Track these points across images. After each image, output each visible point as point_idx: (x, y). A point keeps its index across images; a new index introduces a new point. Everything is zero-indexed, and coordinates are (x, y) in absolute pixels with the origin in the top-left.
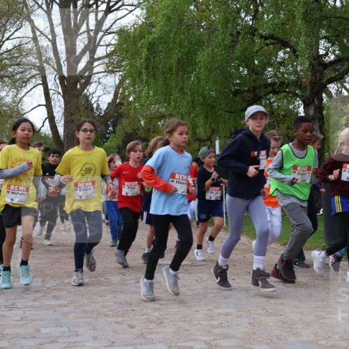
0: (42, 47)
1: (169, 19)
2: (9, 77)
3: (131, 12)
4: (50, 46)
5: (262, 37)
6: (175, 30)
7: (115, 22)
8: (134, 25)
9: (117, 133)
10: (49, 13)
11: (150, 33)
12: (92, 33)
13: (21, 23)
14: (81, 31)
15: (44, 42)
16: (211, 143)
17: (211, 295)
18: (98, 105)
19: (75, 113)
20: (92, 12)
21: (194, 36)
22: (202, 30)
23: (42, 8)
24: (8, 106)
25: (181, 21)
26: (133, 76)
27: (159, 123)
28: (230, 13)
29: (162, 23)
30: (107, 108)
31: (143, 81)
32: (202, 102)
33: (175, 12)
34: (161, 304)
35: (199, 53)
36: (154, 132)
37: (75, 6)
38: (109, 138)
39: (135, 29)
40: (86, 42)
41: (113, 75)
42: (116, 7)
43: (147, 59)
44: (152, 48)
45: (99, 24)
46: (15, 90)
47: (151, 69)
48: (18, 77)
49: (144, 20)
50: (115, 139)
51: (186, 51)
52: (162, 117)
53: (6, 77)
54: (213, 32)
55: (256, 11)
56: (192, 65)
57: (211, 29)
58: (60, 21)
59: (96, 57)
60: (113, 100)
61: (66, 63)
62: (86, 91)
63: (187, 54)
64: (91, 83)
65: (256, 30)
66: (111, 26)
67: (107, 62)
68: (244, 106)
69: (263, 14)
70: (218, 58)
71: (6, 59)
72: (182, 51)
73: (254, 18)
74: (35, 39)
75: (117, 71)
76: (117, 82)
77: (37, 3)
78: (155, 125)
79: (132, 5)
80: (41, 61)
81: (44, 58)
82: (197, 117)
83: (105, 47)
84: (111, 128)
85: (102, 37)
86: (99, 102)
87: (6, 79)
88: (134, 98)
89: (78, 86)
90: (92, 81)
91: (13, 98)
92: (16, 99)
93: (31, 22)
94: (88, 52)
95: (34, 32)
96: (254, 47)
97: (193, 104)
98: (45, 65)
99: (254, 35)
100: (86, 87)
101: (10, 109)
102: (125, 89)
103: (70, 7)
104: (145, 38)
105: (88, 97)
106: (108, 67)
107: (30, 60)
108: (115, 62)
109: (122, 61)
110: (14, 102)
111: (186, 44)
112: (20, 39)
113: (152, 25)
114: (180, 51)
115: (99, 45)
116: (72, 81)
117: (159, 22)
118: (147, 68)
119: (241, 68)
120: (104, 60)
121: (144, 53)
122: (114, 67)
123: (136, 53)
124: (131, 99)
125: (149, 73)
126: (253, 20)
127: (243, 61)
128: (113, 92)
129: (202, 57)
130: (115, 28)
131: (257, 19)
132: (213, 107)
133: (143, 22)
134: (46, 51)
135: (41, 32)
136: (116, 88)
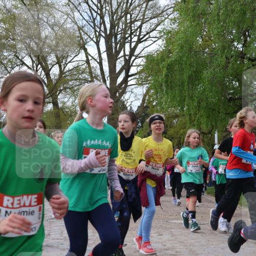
0: (93, 67)
1: (182, 47)
2: (70, 88)
3: (155, 42)
4: (98, 66)
5: (250, 59)
6: (186, 55)
7: (143, 49)
8: (157, 51)
9: (144, 128)
10: (97, 43)
11: (169, 57)
12: (127, 58)
13: (79, 51)
14: (120, 56)
15: (94, 64)
16: (212, 135)
17: (212, 246)
18: (131, 108)
19: (115, 114)
20: (127, 42)
21: (200, 60)
22: (205, 55)
23: (93, 41)
24: (68, 109)
25: (191, 49)
26: (156, 87)
27: (174, 121)
28: (227, 43)
29: (178, 51)
30: (137, 110)
31: (163, 91)
32: (206, 107)
33: (187, 42)
34: (177, 252)
35: (204, 72)
36: (170, 127)
37: (116, 39)
38: (138, 131)
39: (158, 54)
40: (123, 64)
41: (142, 87)
42: (144, 39)
43: (167, 76)
44: (170, 68)
45: (133, 51)
46: (74, 97)
47: (169, 83)
48: (76, 88)
49: (164, 48)
50: (142, 132)
51: (195, 69)
52: (177, 116)
53: (68, 88)
54: (213, 56)
55: (246, 41)
56: (199, 80)
57: (212, 54)
58: (105, 49)
59: (130, 74)
60: (141, 104)
61: (109, 78)
62: (122, 98)
63: (195, 72)
64: (126, 92)
65: (245, 54)
66: (141, 52)
67: (138, 77)
68: (236, 109)
69: (250, 42)
70: (218, 75)
71: (68, 76)
72: (192, 69)
73: (244, 46)
74: (88, 62)
75: (144, 84)
76: (145, 91)
77: (90, 37)
78: (171, 122)
79: (156, 37)
80: (92, 77)
81: (93, 75)
82: (201, 116)
83: (136, 67)
84: (140, 124)
85: (135, 60)
86: (132, 106)
87: (68, 90)
88: (156, 103)
89: (117, 95)
90: (127, 91)
91: (72, 103)
92: (74, 103)
93: (85, 50)
94: (124, 71)
95: (87, 57)
96: (244, 67)
97: (199, 107)
98: (95, 79)
99: (244, 58)
100: (123, 95)
101: (71, 110)
102: (150, 97)
103: (112, 39)
104: (165, 60)
105: (124, 102)
106: (138, 81)
107: (84, 77)
108: (143, 78)
109: (148, 77)
110: (73, 106)
111: (195, 65)
112: (78, 62)
113: (170, 52)
114: (190, 70)
115: (132, 66)
116: (113, 91)
117: (175, 49)
118: (166, 82)
119: (234, 82)
120: (135, 76)
121: (164, 72)
122: (143, 81)
123: (158, 72)
124: (154, 104)
125: (168, 85)
126: (243, 47)
127: (236, 77)
128: (142, 99)
129: (206, 74)
130: (143, 54)
131: (246, 47)
132: (213, 110)
133: (163, 49)
134: (95, 70)
135: (92, 57)
136: (144, 96)
